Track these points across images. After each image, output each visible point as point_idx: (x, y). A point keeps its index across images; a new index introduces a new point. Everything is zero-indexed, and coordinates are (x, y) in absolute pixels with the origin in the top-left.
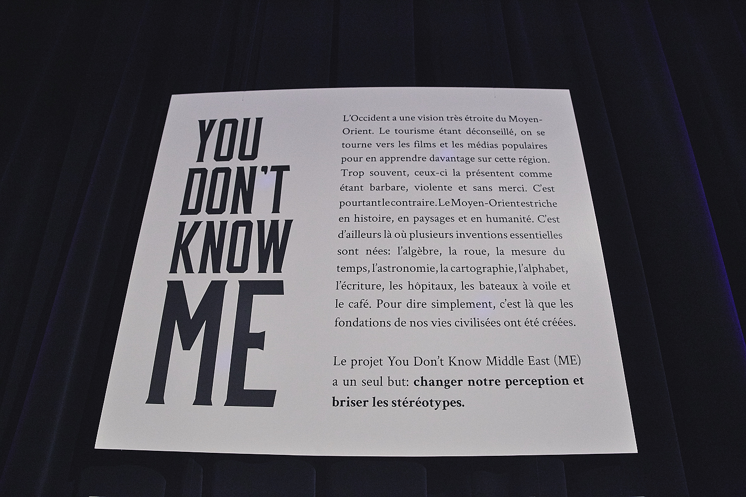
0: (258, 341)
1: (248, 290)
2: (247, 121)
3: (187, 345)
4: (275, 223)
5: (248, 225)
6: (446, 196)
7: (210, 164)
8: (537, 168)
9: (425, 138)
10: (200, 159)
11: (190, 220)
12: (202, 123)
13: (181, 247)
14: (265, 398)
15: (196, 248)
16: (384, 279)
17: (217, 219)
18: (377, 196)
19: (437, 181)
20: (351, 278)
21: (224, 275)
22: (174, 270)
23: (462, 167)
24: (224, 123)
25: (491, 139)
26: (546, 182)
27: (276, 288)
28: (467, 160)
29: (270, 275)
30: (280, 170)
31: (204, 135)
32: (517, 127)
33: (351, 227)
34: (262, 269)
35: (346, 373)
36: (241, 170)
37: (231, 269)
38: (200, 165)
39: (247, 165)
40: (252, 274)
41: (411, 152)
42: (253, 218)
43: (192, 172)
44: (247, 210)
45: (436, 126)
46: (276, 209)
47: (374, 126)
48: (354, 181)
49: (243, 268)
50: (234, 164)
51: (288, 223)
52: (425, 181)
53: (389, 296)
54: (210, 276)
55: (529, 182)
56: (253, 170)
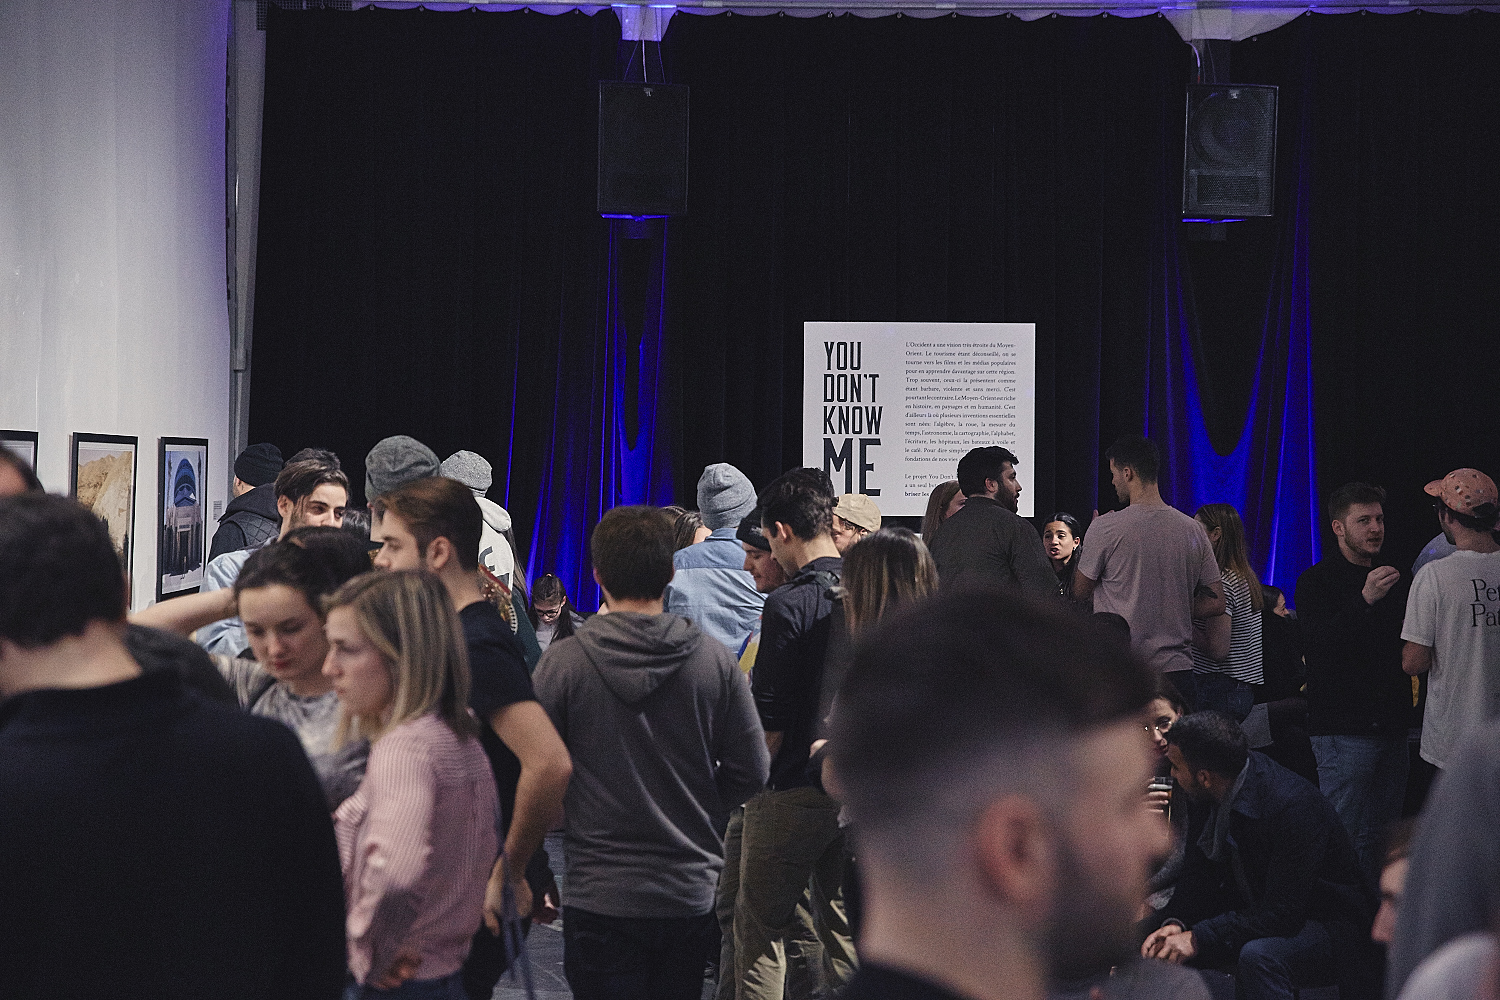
0: (871, 467)
1: (864, 443)
2: (852, 343)
3: (838, 470)
4: (874, 408)
5: (860, 408)
6: (959, 394)
7: (836, 372)
8: (1008, 377)
9: (951, 359)
10: (829, 368)
11: (829, 405)
12: (826, 343)
13: (827, 420)
14: (876, 493)
15: (835, 420)
16: (927, 438)
17: (843, 405)
18: (925, 394)
19: (955, 385)
20: (912, 437)
21: (851, 435)
22: (825, 433)
23: (969, 377)
24: (839, 344)
25: (985, 359)
26: (1011, 385)
27: (877, 442)
28: (972, 373)
29: (873, 436)
30: (874, 377)
31: (829, 353)
32: (1001, 350)
33: (912, 411)
34: (870, 432)
35: (910, 481)
36: (852, 376)
37: (854, 432)
38: (829, 372)
39: (856, 373)
40: (865, 435)
41: (941, 367)
42: (862, 405)
43: (826, 376)
44: (859, 400)
45: (957, 350)
46: (874, 401)
47: (923, 350)
48: (912, 385)
49: (860, 432)
50: (848, 372)
51: (881, 408)
52: (949, 385)
53: (930, 446)
54: (844, 436)
55: (1002, 386)
56: (859, 376)
